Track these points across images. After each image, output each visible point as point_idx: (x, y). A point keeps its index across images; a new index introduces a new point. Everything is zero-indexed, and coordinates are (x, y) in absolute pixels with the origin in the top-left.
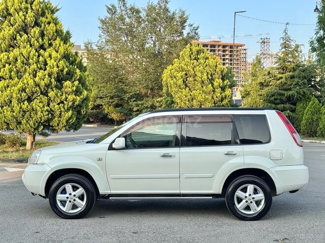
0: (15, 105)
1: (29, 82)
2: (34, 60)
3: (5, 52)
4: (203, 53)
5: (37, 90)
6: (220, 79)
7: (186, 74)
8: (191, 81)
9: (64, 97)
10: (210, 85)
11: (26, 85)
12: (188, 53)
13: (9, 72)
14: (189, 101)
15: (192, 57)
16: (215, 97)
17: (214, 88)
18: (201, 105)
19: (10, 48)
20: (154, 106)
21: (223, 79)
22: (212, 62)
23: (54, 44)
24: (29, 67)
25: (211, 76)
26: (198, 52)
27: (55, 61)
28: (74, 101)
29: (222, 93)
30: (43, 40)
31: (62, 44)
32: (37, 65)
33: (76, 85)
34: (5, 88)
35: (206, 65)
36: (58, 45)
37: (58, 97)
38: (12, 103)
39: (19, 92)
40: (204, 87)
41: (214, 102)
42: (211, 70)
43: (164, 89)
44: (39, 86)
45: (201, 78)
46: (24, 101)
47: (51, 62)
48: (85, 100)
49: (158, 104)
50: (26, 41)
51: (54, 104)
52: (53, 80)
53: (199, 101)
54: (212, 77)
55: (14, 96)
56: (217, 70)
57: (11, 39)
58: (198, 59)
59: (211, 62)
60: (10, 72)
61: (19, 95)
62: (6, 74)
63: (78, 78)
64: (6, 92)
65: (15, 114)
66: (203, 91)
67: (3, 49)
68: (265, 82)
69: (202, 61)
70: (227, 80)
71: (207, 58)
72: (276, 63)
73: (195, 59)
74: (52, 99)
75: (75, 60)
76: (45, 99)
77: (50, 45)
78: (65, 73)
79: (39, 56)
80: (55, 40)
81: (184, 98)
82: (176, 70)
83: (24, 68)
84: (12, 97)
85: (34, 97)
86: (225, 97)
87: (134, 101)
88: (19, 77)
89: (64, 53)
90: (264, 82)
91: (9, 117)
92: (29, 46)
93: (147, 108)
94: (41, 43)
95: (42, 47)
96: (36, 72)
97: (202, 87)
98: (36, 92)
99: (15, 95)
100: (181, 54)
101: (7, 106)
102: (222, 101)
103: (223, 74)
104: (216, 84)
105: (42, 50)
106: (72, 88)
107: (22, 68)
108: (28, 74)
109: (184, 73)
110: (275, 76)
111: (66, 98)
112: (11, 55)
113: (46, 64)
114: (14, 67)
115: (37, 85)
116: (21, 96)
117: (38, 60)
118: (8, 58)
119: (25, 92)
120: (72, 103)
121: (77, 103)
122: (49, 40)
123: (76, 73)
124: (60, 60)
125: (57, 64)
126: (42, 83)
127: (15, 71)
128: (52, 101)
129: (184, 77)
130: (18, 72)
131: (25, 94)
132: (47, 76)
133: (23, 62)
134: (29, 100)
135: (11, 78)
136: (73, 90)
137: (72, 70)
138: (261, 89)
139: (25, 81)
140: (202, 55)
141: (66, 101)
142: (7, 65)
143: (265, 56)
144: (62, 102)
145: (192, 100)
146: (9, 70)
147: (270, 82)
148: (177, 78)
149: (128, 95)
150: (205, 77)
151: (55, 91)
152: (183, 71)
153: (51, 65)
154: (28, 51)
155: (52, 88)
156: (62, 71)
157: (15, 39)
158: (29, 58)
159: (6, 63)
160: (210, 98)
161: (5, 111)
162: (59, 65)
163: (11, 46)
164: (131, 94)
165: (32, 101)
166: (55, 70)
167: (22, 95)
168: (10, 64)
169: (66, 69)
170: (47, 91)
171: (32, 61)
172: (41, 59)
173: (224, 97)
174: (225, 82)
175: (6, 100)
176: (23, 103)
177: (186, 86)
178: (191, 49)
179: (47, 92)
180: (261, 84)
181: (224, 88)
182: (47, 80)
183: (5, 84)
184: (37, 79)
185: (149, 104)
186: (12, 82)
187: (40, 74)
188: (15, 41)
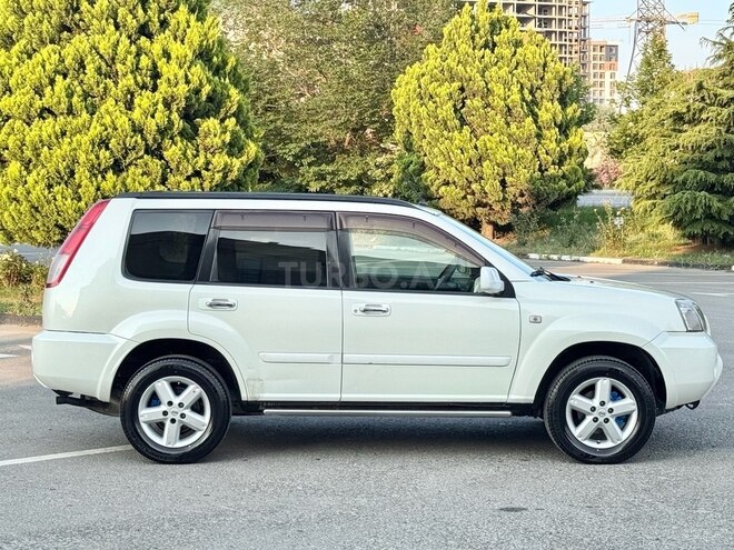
0: (85, 182)
1: (119, 123)
2: (129, 63)
3: (51, 43)
4: (507, 27)
5: (136, 142)
6: (556, 103)
7: (462, 89)
8: (477, 109)
9: (201, 160)
10: (530, 119)
11: (110, 130)
12: (466, 29)
13: (67, 96)
14: (470, 163)
15: (477, 39)
16: (542, 152)
17: (539, 128)
18: (505, 174)
19: (61, 32)
20: (368, 178)
21: (563, 102)
22: (534, 54)
23: (173, 22)
24: (116, 83)
25: (531, 92)
26: (495, 26)
27: (181, 67)
28: (226, 170)
29: (560, 141)
30: (145, 11)
31: (193, 23)
32: (135, 78)
33: (230, 128)
34: (57, 138)
35: (518, 64)
36: (183, 25)
37: (188, 161)
38: (76, 176)
39: (93, 147)
40: (513, 126)
41: (540, 165)
42: (532, 75)
43: (397, 130)
44: (141, 131)
45: (505, 100)
46: (106, 171)
47: (168, 70)
48: (250, 166)
49: (378, 173)
50: (105, 16)
51: (179, 178)
52: (175, 116)
53: (498, 165)
54: (533, 96)
55: (82, 158)
56: (548, 76)
57: (66, 10)
58: (495, 45)
59: (529, 52)
60: (70, 95)
61: (93, 157)
62: (59, 103)
63: (234, 108)
64: (60, 148)
65: (82, 204)
66: (510, 135)
67: (45, 35)
68: (689, 111)
69: (507, 52)
70: (575, 105)
71: (518, 44)
72: (720, 57)
73: (486, 46)
74: (173, 166)
75: (225, 63)
76: (155, 165)
77: (164, 24)
78: (204, 98)
79: (138, 55)
80: (175, 9)
81: (457, 156)
82: (434, 79)
83: (102, 86)
84: (75, 161)
85: (128, 161)
86: (570, 154)
87: (310, 165)
88: (90, 109)
89: (201, 46)
90: (685, 110)
91: (70, 212)
92: (112, 28)
93: (347, 183)
94: (142, 21)
95: (144, 30)
96: (132, 95)
97: (508, 124)
98: (134, 148)
99: (84, 156)
100: (445, 31)
101: (63, 185)
102: (561, 163)
103: (564, 88)
104: (544, 116)
105: (143, 38)
106: (223, 137)
107: (98, 86)
108: (114, 102)
109: (456, 85)
110: (716, 96)
111: (208, 163)
112: (69, 51)
113: (156, 75)
114: (76, 83)
115: (137, 129)
116: (98, 158)
117: (137, 65)
118: (62, 61)
119: (107, 148)
120: (221, 174)
121: (232, 176)
122: (162, 11)
123: (229, 97)
124: (191, 63)
125: (186, 76)
126: (151, 126)
127: (81, 93)
128: (171, 170)
129: (456, 95)
130: (86, 95)
131: (108, 153)
132: (160, 106)
133: (99, 70)
134: (117, 167)
135: (70, 111)
136: (223, 142)
137: (219, 88)
138: (674, 130)
139: (107, 120)
140: (505, 34)
141: (207, 170)
142: (59, 78)
143: (650, 26)
144: (197, 174)
145: (480, 160)
146: (66, 90)
147: (701, 111)
148: (437, 99)
149: (294, 148)
150: (516, 97)
151: (179, 144)
152: (452, 79)
153: (172, 78)
154: (112, 41)
155: (172, 138)
156: (197, 92)
157: (77, 10)
158: (113, 59)
159: (57, 72)
160: (529, 154)
161: (59, 197)
162: (190, 76)
163: (64, 28)
164: (303, 145)
165: (122, 171)
166: (182, 90)
167: (101, 157)
168: (65, 76)
169: (207, 89)
170: (159, 144)
171: (123, 67)
172: (145, 61)
173: (566, 151)
174: (570, 110)
175: (61, 169)
176: (104, 177)
177: (463, 122)
178: (473, 17)
179: (160, 147)
180: (678, 118)
181: (567, 127)
182: (161, 117)
183: (57, 128)
184: (136, 114)
185: (353, 172)
186: (75, 122)
187: (143, 100)
188: (77, 16)
